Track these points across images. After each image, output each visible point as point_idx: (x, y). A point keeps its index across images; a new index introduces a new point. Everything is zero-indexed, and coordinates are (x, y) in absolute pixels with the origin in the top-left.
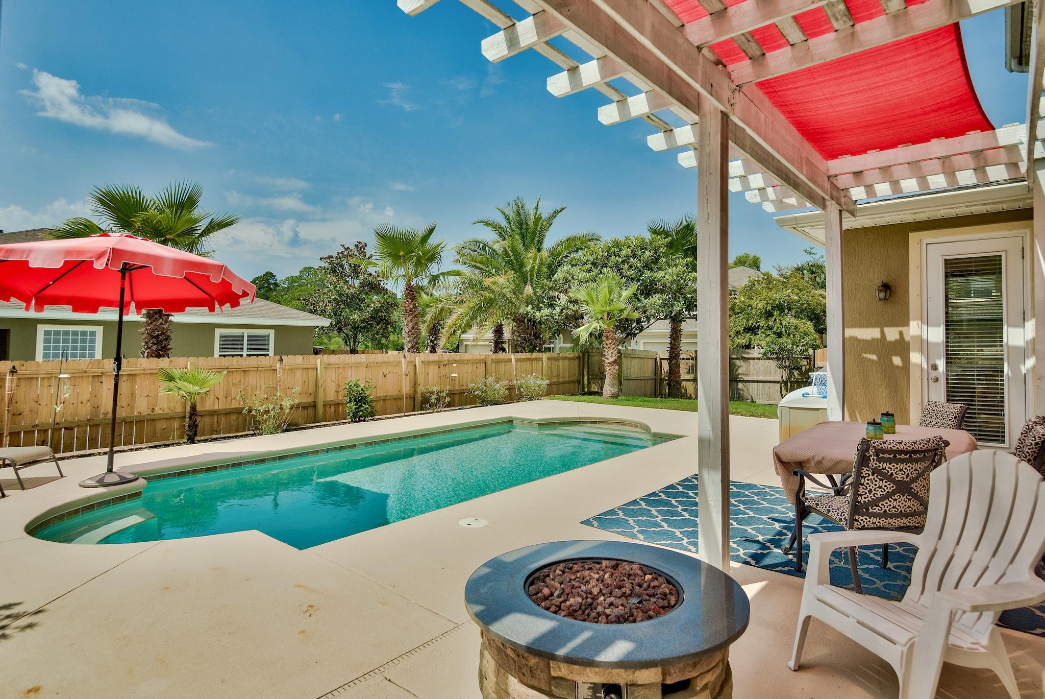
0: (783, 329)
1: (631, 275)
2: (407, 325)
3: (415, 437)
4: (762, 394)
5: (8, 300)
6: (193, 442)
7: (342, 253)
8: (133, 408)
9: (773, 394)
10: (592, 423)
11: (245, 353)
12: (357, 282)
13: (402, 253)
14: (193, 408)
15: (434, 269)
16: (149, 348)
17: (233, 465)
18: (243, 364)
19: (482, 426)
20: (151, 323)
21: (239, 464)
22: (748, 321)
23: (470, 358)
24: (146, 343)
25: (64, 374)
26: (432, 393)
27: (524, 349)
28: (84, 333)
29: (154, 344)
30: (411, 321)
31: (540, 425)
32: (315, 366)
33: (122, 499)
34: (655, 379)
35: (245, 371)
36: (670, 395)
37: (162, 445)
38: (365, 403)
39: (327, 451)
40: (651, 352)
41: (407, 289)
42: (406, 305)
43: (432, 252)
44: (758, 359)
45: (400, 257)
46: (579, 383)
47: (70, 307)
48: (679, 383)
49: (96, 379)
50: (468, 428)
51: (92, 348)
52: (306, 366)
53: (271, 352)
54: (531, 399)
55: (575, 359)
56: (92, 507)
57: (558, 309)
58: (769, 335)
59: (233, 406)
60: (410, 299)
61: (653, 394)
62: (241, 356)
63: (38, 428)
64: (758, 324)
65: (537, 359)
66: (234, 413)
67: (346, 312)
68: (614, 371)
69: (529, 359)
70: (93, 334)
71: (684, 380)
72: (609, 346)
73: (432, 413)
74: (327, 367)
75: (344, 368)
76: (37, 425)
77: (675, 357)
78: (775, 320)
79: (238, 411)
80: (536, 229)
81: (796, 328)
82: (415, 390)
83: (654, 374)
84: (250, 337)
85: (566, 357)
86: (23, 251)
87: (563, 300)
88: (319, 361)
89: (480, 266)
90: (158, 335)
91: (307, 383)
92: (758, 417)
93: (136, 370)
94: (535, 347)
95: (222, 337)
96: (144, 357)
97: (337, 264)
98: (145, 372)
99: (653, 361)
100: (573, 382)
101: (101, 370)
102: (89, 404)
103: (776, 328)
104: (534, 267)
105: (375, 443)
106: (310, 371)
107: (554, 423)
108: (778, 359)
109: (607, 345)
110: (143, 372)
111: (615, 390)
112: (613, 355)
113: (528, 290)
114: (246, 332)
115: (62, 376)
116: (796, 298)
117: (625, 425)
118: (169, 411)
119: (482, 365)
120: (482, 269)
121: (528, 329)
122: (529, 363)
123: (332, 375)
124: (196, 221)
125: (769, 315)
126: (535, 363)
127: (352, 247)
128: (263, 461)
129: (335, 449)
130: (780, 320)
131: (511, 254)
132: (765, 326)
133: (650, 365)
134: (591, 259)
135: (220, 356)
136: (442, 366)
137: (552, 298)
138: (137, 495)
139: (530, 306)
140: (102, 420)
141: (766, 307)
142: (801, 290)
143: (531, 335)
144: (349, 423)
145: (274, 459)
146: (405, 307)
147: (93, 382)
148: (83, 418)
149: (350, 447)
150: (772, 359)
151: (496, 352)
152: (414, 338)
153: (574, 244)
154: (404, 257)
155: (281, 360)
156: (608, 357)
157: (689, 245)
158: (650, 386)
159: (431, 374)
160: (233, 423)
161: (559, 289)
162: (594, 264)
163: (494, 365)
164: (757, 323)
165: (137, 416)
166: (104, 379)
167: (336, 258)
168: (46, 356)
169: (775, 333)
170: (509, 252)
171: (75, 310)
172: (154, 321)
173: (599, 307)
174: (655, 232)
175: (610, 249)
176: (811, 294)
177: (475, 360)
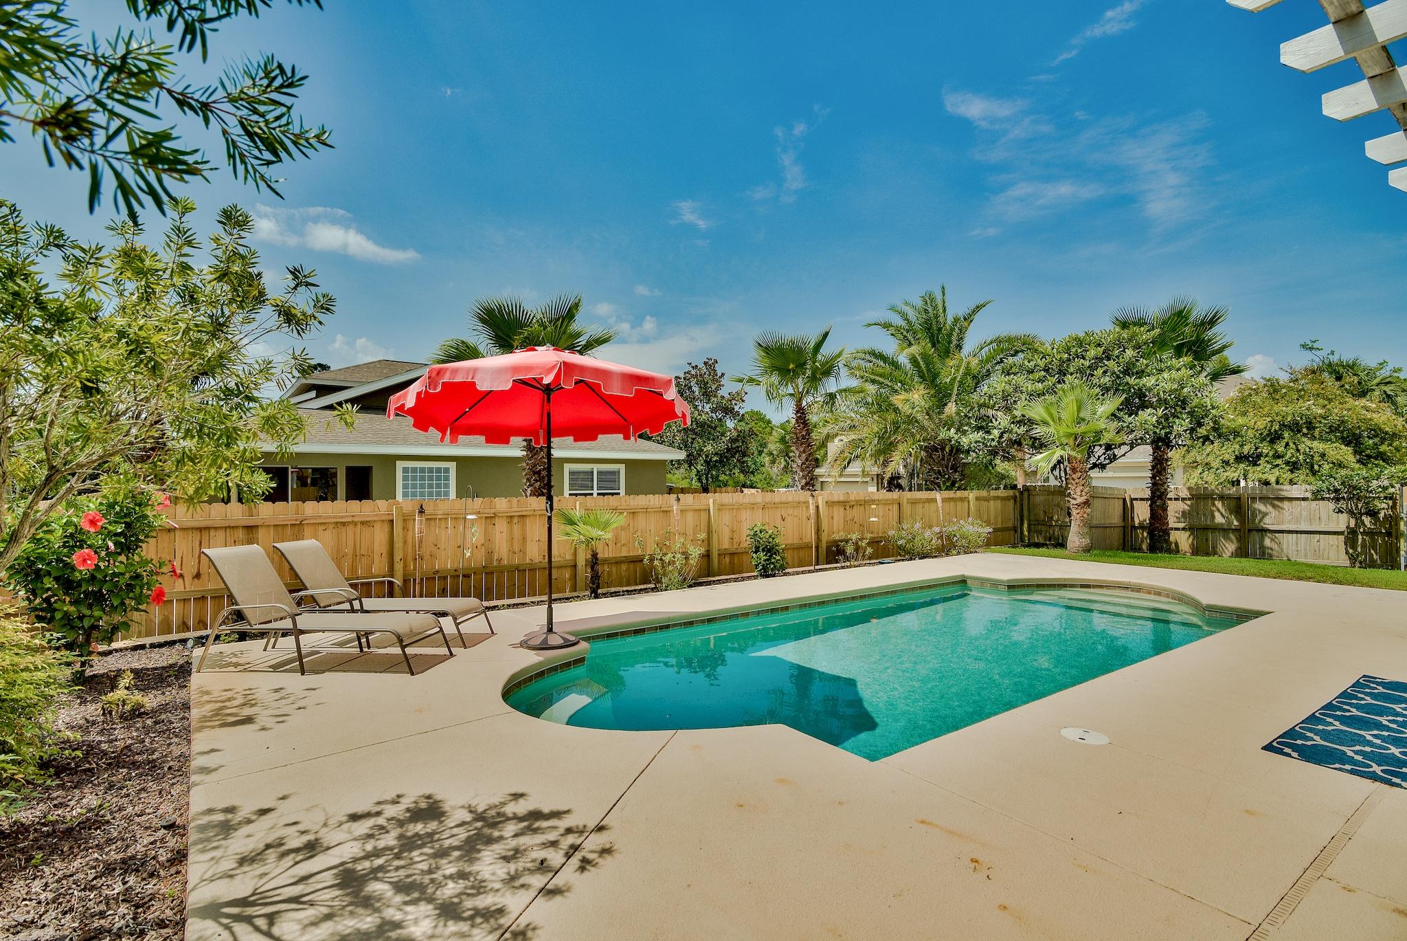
0: (1301, 457)
1: (1106, 384)
2: (799, 456)
3: (853, 598)
4: (1306, 549)
5: (426, 430)
6: (597, 597)
7: (689, 372)
8: (525, 554)
9: (1324, 550)
10: (1083, 586)
11: (595, 492)
12: (707, 407)
13: (791, 366)
14: (595, 555)
15: (831, 385)
16: (532, 486)
17: (661, 628)
18: (632, 504)
19: (929, 587)
20: (532, 457)
21: (667, 627)
22: (1242, 446)
23: (880, 498)
24: (528, 480)
25: (470, 514)
26: (847, 541)
27: (939, 486)
28: (439, 470)
29: (536, 481)
30: (804, 452)
31: (1009, 587)
32: (707, 507)
33: (567, 666)
34: (1124, 527)
35: (634, 513)
36: (1153, 549)
37: (563, 599)
38: (775, 554)
39: (758, 613)
40: (1118, 489)
41: (797, 412)
42: (798, 431)
43: (830, 364)
44: (1304, 499)
45: (789, 371)
46: (1016, 531)
47: (482, 438)
48: (1166, 533)
49: (489, 521)
50: (914, 589)
51: (447, 486)
52: (697, 507)
53: (622, 491)
54: (967, 551)
55: (1009, 500)
56: (541, 674)
57: (996, 433)
58: (1277, 465)
59: (624, 554)
60: (803, 423)
61: (1121, 547)
62: (592, 494)
63: (439, 575)
64: (1259, 450)
65: (962, 499)
66: (624, 562)
67: (698, 443)
68: (1085, 515)
69: (952, 499)
71: (1172, 529)
72: (1077, 481)
73: (848, 567)
74: (721, 508)
75: (738, 509)
76: (437, 572)
77: (1160, 497)
78: (1287, 444)
79: (638, 560)
80: (952, 330)
81: (1323, 455)
82: (818, 538)
83: (1121, 520)
84: (599, 473)
85: (998, 497)
86: (468, 370)
87: (1003, 420)
88: (711, 501)
89: (881, 380)
90: (540, 471)
91: (698, 527)
92: (1347, 584)
93: (527, 511)
94: (953, 484)
95: (571, 473)
96: (526, 496)
97: (685, 386)
98: (536, 513)
99: (1121, 502)
100: (1007, 529)
101: (493, 511)
102: (483, 549)
103: (1289, 455)
104: (955, 378)
105: (810, 605)
106: (702, 512)
107: (1028, 586)
108: (1337, 500)
109: (1073, 479)
110: (532, 513)
111: (1086, 541)
112: (1084, 493)
113: (951, 409)
114: (596, 468)
115: (469, 517)
116: (1320, 411)
117: (1138, 591)
118: (561, 559)
119: (896, 507)
120: (883, 383)
121: (943, 459)
122: (952, 504)
123: (727, 518)
124: (578, 335)
125: (1274, 438)
126: (959, 504)
127: (701, 365)
128: (691, 623)
129: (767, 611)
130: (1294, 443)
131: (922, 363)
132: (1271, 454)
133: (1117, 508)
134: (1042, 363)
135: (570, 495)
136: (848, 508)
137: (988, 419)
138: (580, 661)
139: (953, 430)
140: (494, 567)
141: (1271, 426)
142: (1330, 401)
143: (947, 468)
144: (755, 577)
145: (703, 622)
146: (796, 434)
147: (486, 523)
148: (479, 565)
149: (782, 609)
150: (1328, 499)
151: (890, 490)
152: (809, 473)
153: (1008, 347)
154: (794, 371)
155: (678, 499)
156: (1075, 496)
157: (1183, 339)
158: (1116, 535)
159: (836, 518)
160: (623, 574)
161: (994, 406)
162: (1046, 370)
163: (909, 505)
164: (1257, 448)
165: (529, 564)
166: (497, 521)
167: (684, 379)
168: (405, 495)
169: (1287, 463)
170: (920, 360)
171: (490, 440)
172: (535, 454)
173: (1063, 430)
174: (1124, 325)
175: (1069, 349)
176: (1347, 406)
177: (887, 500)
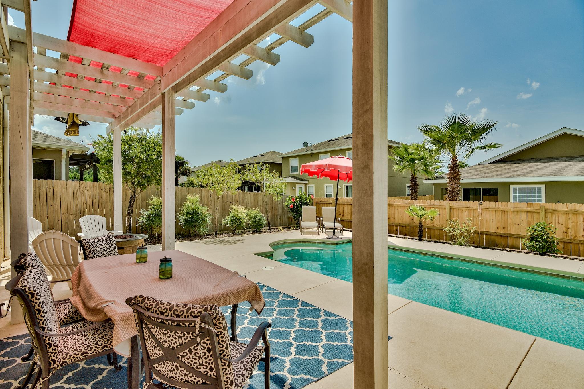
28: (534, 189)
70: (540, 189)
128: (397, 250)
168: (515, 200)
